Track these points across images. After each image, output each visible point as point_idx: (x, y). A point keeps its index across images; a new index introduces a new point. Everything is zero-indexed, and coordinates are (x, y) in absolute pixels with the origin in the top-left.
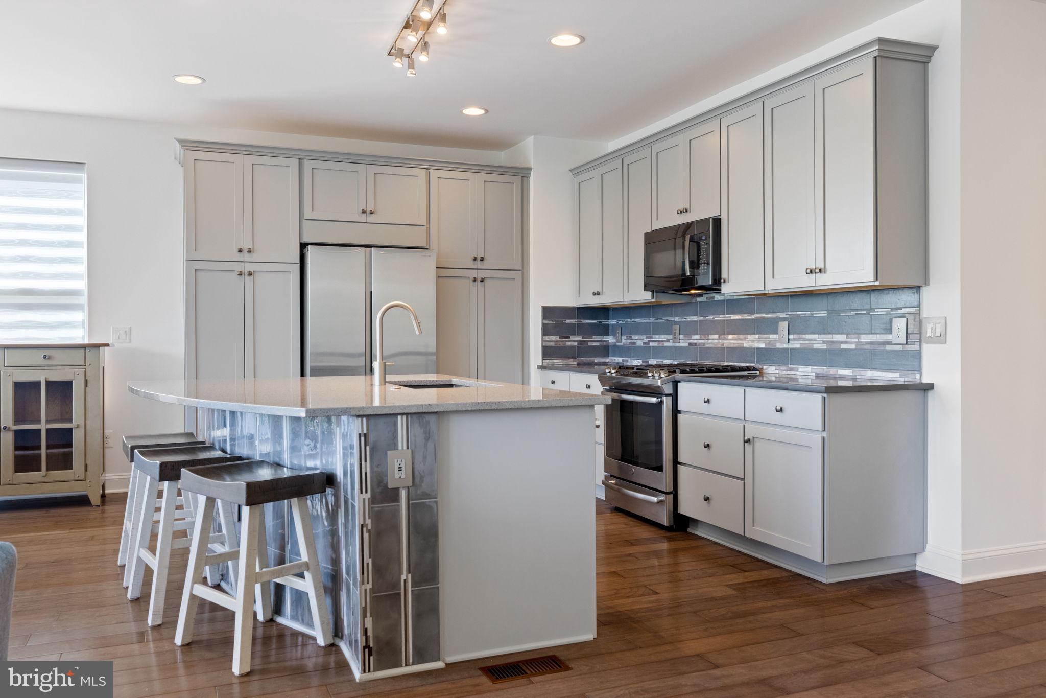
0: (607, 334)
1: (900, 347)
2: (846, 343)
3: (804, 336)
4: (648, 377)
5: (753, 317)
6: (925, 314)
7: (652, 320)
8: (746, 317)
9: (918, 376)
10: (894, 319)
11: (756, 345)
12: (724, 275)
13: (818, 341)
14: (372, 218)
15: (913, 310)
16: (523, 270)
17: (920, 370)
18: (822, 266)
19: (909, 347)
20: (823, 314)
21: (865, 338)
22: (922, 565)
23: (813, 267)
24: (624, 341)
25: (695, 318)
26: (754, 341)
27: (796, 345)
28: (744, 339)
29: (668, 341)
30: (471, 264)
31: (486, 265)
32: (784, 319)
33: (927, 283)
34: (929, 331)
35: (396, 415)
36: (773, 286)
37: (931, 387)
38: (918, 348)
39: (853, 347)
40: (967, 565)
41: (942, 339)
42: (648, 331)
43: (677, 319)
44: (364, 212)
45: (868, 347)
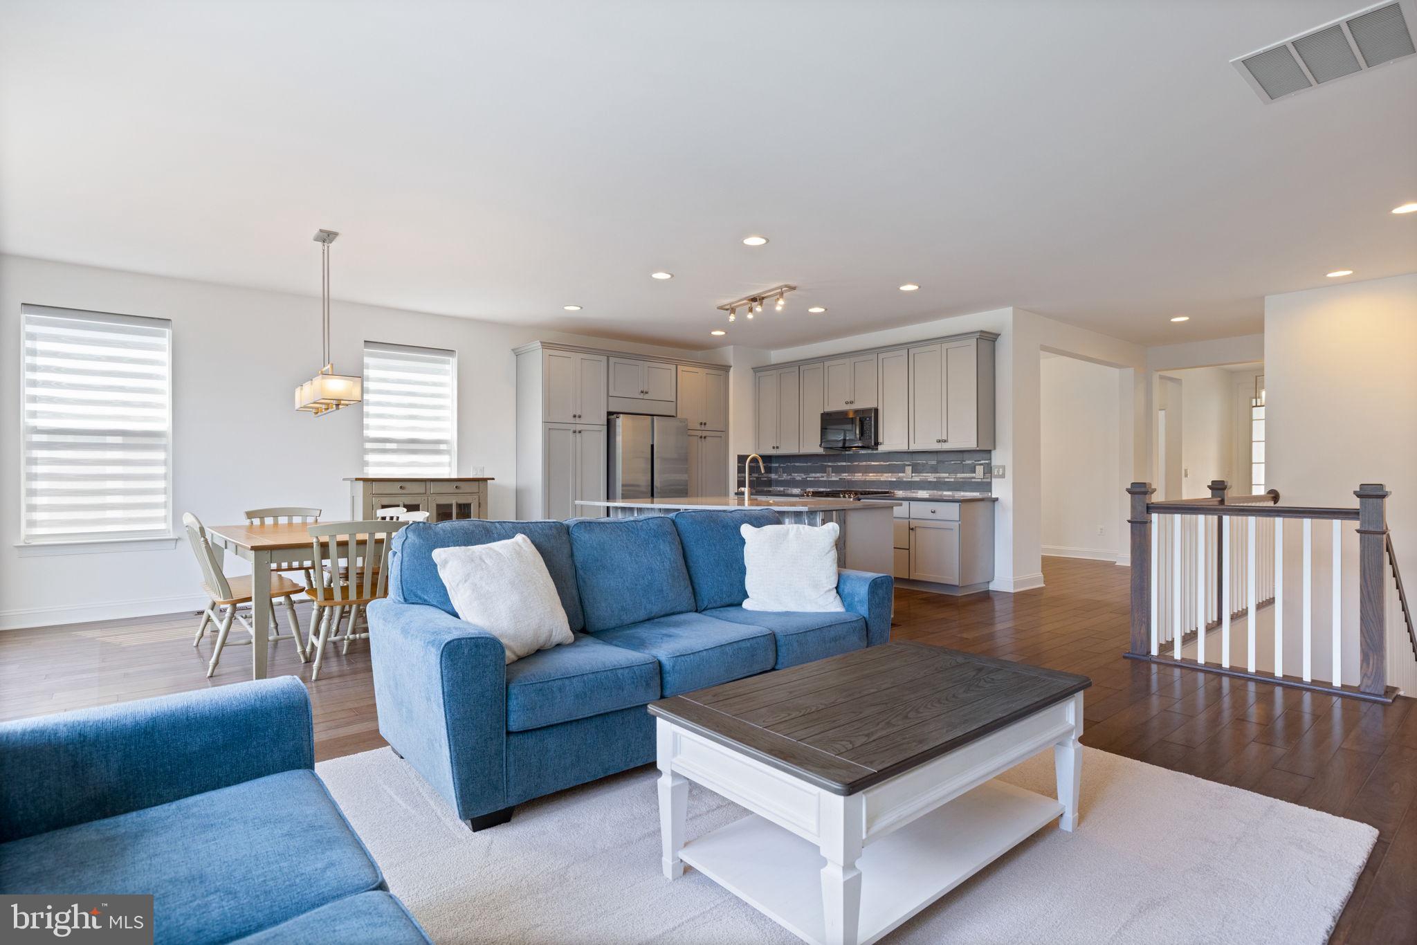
0: (771, 473)
1: (980, 480)
2: (948, 478)
3: (921, 474)
4: (840, 497)
5: (887, 463)
6: (993, 464)
7: (809, 464)
8: (882, 463)
9: (990, 494)
10: (977, 467)
11: (890, 479)
12: (880, 440)
13: (931, 477)
14: (646, 396)
15: (987, 462)
16: (725, 431)
17: (991, 491)
18: (946, 439)
19: (985, 480)
20: (934, 463)
21: (959, 475)
22: (992, 587)
23: (940, 439)
24: (785, 477)
25: (844, 464)
26: (887, 477)
27: (917, 479)
28: (881, 476)
29: (823, 477)
30: (698, 427)
31: (708, 427)
32: (909, 465)
33: (995, 449)
34: (996, 472)
35: (832, 511)
36: (913, 447)
37: (997, 499)
38: (989, 480)
39: (953, 480)
40: (1016, 584)
41: (1003, 476)
42: (806, 471)
43: (829, 464)
44: (642, 392)
45: (961, 480)
